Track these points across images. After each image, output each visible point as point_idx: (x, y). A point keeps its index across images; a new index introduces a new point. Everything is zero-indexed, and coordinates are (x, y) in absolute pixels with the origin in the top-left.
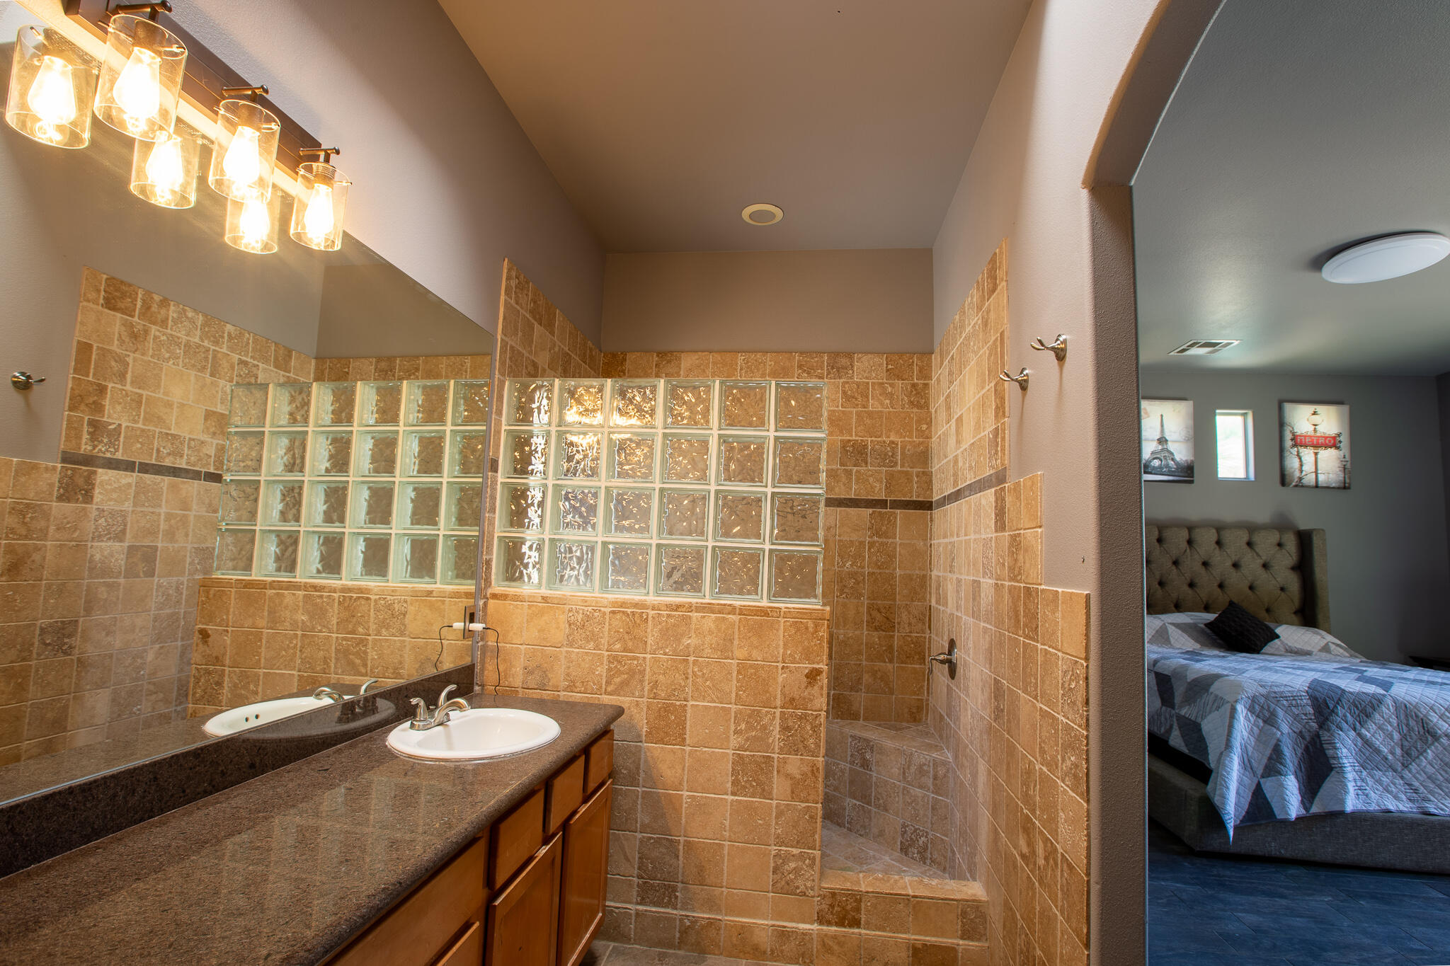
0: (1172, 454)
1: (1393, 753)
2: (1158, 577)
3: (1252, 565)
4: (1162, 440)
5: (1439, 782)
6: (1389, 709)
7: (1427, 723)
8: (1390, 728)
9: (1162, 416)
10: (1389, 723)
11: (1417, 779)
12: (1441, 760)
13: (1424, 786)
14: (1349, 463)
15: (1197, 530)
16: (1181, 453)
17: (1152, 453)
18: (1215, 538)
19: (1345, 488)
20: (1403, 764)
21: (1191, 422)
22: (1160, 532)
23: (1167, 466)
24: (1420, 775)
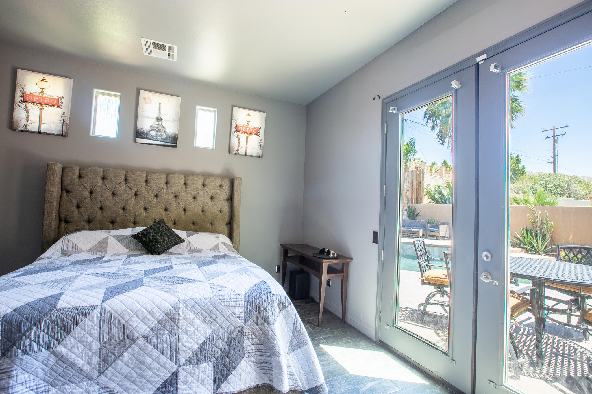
0: (164, 128)
1: (89, 363)
2: (143, 205)
3: (204, 198)
4: (159, 119)
5: (133, 379)
6: (92, 321)
7: (127, 328)
8: (90, 339)
9: (160, 104)
10: (91, 334)
11: (114, 381)
12: (136, 359)
13: (121, 386)
14: (263, 144)
15: (171, 176)
16: (171, 129)
17: (151, 126)
18: (183, 181)
19: (260, 157)
20: (99, 371)
21: (178, 110)
22: (147, 176)
23: (161, 136)
24: (116, 376)
